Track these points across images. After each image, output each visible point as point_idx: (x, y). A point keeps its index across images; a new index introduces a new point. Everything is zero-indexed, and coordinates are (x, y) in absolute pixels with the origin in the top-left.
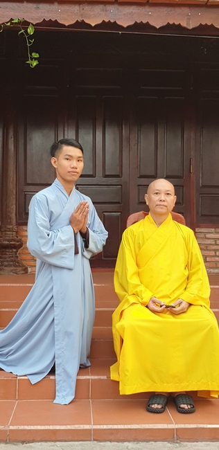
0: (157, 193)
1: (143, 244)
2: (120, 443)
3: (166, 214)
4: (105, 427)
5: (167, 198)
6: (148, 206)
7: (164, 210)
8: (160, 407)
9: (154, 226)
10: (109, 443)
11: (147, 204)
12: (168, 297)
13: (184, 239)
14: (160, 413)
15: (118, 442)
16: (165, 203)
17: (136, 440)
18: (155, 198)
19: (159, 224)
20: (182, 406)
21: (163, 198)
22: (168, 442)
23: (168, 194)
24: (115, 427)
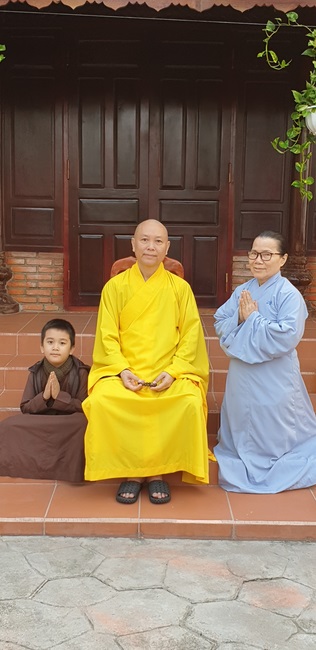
0: (145, 240)
2: (75, 539)
3: (156, 265)
4: (59, 520)
5: (157, 247)
7: (153, 261)
8: (132, 496)
9: (140, 279)
10: (62, 539)
15: (73, 537)
16: (154, 253)
17: (94, 535)
18: (143, 245)
19: (147, 277)
20: (155, 495)
21: (151, 247)
22: (130, 538)
23: (159, 241)
24: (71, 520)
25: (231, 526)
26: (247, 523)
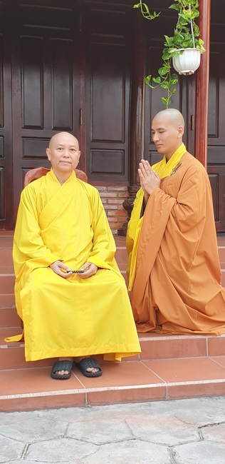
0: (60, 149)
1: (46, 203)
2: (29, 413)
3: (71, 171)
4: (13, 397)
5: (71, 154)
6: (50, 162)
7: (67, 168)
8: (67, 372)
9: (57, 184)
10: (17, 413)
11: (49, 159)
12: (75, 259)
13: (89, 198)
14: (67, 379)
15: (27, 411)
16: (69, 160)
17: (46, 408)
18: (58, 153)
19: (63, 182)
20: (89, 369)
21: (67, 154)
22: (79, 407)
23: (72, 150)
24: (24, 396)
25: (164, 388)
26: (178, 384)
